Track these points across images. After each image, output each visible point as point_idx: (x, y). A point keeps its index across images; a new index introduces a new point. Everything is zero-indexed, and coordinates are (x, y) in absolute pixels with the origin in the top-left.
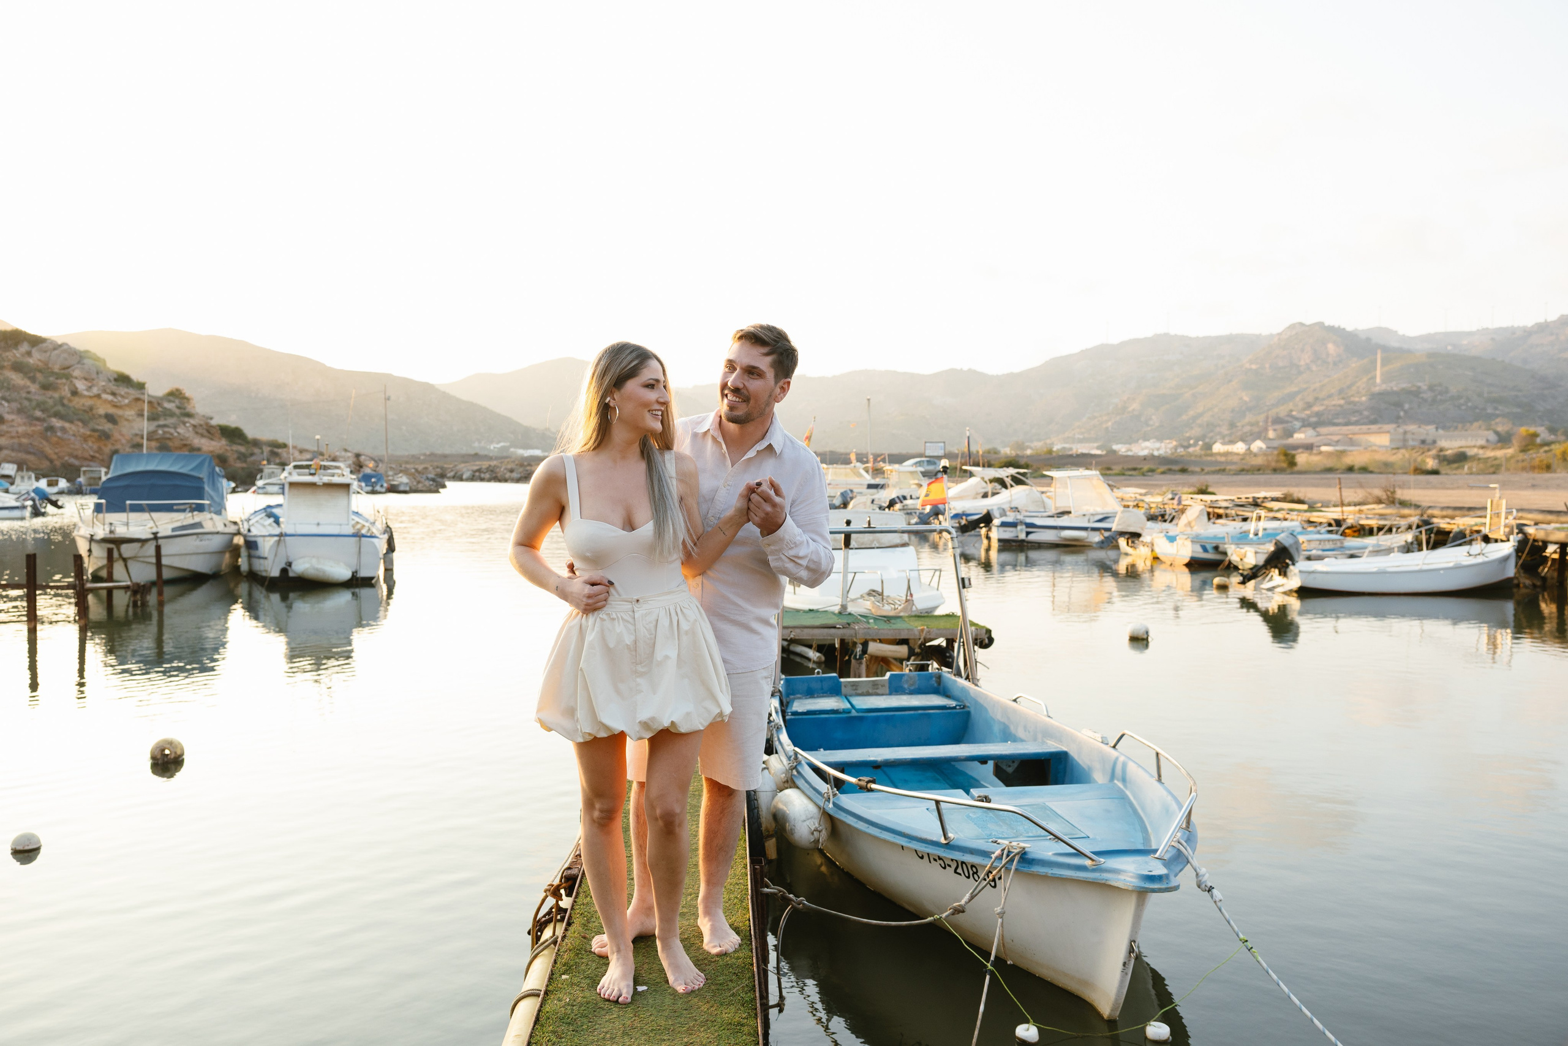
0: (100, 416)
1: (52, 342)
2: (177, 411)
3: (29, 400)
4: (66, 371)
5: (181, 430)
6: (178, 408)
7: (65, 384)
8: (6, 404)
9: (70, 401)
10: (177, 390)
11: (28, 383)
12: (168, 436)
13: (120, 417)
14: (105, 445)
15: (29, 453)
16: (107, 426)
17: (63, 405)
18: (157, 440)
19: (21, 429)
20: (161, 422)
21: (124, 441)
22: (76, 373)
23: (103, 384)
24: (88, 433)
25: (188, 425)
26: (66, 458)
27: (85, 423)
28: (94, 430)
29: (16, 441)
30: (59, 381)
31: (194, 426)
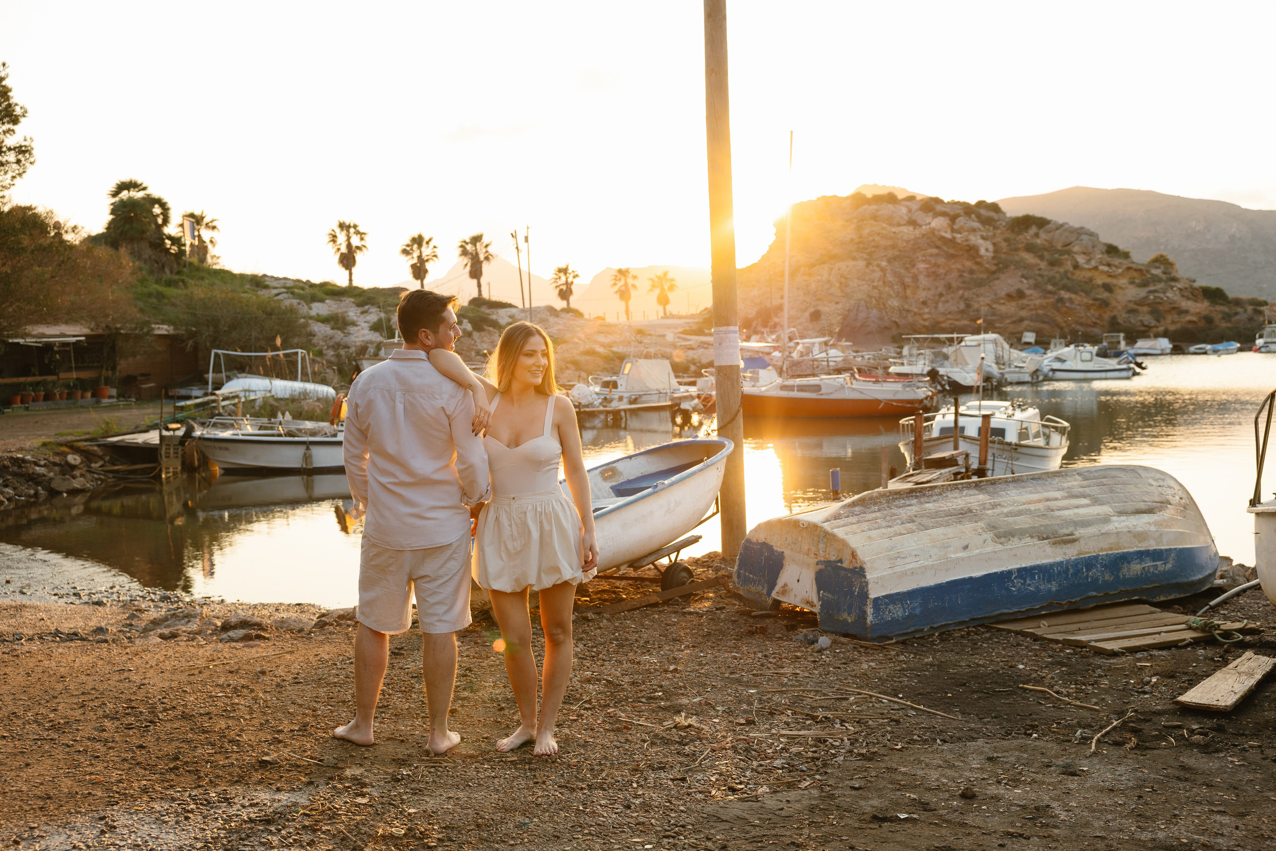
0: (1099, 286)
1: (1055, 223)
2: (1164, 277)
3: (1041, 275)
4: (1068, 248)
5: (1170, 294)
6: (1164, 273)
7: (1067, 260)
8: (1025, 281)
9: (1073, 274)
10: (1162, 256)
11: (1039, 262)
12: (1158, 300)
13: (1115, 285)
14: (1105, 312)
15: (1044, 322)
16: (1105, 295)
17: (1068, 278)
18: (1148, 305)
19: (1038, 302)
20: (1152, 288)
21: (1120, 308)
22: (1076, 249)
23: (1100, 256)
24: (1091, 302)
25: (1175, 289)
26: (1074, 326)
27: (1087, 293)
28: (1095, 299)
29: (1034, 312)
30: (1062, 257)
31: (1181, 290)
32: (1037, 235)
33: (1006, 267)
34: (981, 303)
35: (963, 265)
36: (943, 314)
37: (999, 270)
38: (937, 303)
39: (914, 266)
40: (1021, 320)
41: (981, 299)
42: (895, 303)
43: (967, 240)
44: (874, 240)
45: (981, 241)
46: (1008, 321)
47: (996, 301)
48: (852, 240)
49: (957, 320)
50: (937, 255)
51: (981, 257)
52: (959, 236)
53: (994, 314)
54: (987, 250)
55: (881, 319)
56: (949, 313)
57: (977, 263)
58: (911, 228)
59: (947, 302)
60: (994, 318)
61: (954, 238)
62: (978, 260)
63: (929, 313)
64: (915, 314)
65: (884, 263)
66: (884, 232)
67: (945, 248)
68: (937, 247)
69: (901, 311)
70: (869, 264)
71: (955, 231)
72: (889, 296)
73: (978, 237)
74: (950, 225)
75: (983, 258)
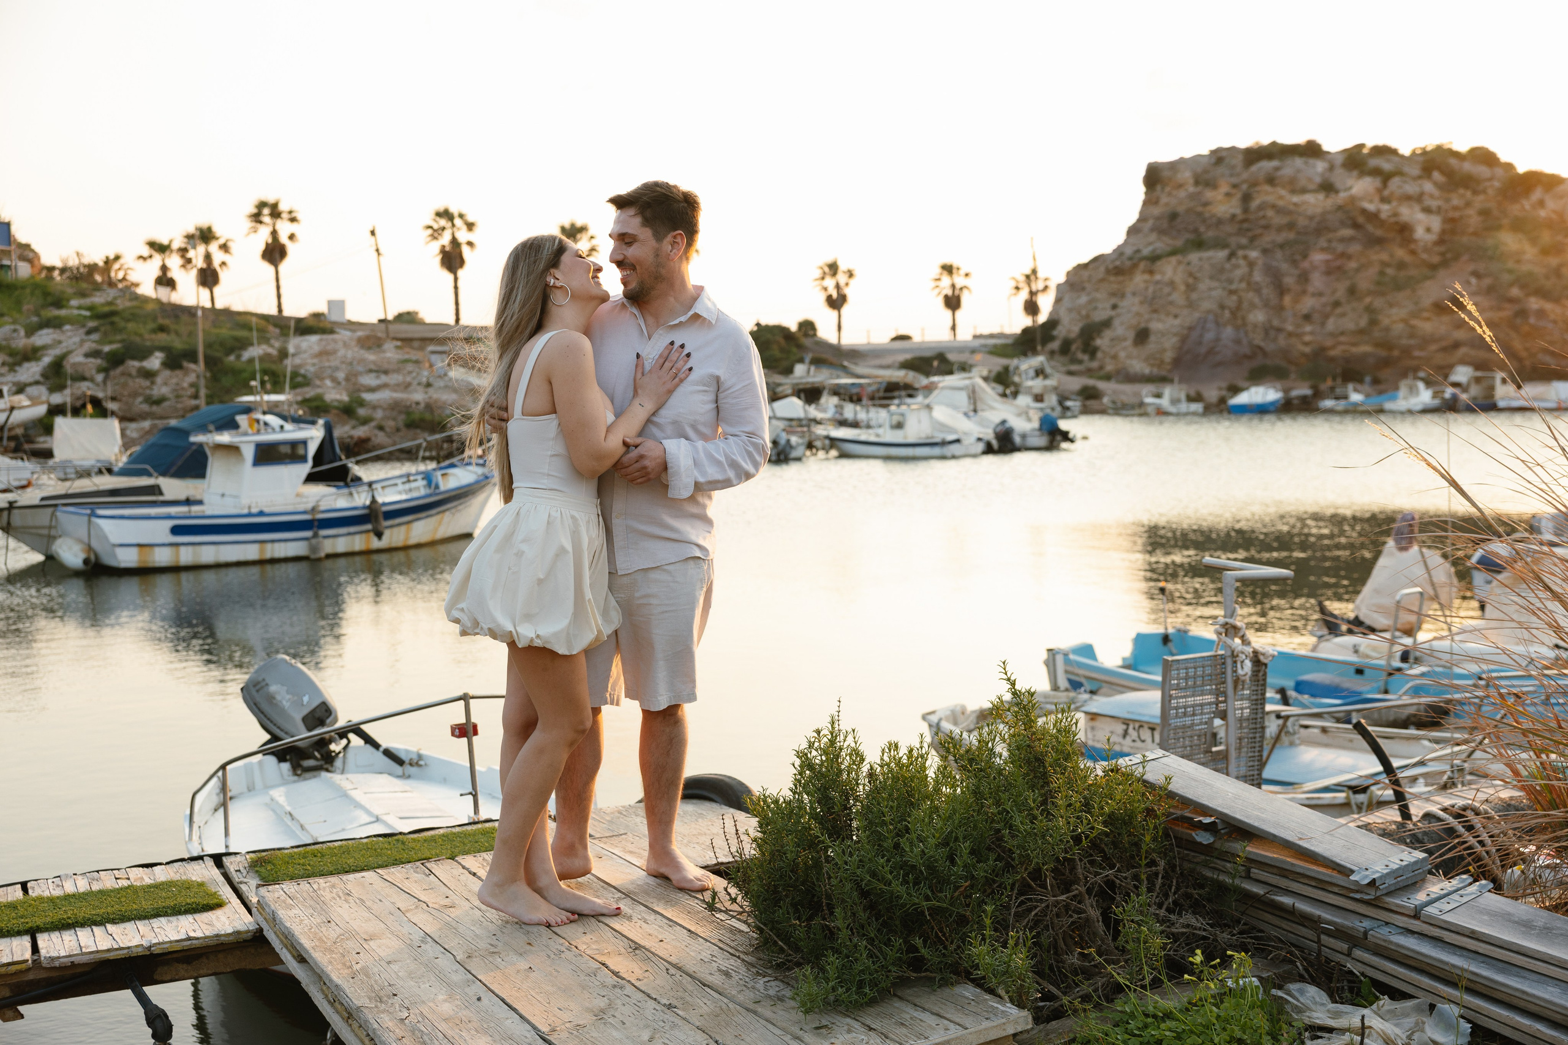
32: (1541, 203)
33: (1457, 257)
34: (1395, 318)
35: (1392, 256)
36: (1332, 335)
37: (1445, 263)
38: (1327, 316)
39: (1305, 256)
40: (1456, 345)
41: (1394, 311)
42: (1258, 316)
44: (1264, 217)
45: (1421, 216)
46: (1434, 347)
47: (1415, 315)
48: (1234, 216)
49: (1354, 345)
50: (1351, 239)
51: (1415, 241)
52: (1385, 207)
54: (1428, 230)
55: (1238, 342)
56: (1342, 333)
57: (1413, 252)
58: (1321, 196)
59: (1343, 315)
61: (1379, 211)
62: (1413, 246)
63: (1311, 333)
64: (1290, 335)
65: (1254, 254)
66: (1281, 203)
67: (1370, 228)
68: (1356, 226)
69: (1269, 330)
70: (1232, 255)
71: (1384, 200)
72: (1253, 306)
73: (1417, 208)
74: (1379, 191)
75: (1422, 244)
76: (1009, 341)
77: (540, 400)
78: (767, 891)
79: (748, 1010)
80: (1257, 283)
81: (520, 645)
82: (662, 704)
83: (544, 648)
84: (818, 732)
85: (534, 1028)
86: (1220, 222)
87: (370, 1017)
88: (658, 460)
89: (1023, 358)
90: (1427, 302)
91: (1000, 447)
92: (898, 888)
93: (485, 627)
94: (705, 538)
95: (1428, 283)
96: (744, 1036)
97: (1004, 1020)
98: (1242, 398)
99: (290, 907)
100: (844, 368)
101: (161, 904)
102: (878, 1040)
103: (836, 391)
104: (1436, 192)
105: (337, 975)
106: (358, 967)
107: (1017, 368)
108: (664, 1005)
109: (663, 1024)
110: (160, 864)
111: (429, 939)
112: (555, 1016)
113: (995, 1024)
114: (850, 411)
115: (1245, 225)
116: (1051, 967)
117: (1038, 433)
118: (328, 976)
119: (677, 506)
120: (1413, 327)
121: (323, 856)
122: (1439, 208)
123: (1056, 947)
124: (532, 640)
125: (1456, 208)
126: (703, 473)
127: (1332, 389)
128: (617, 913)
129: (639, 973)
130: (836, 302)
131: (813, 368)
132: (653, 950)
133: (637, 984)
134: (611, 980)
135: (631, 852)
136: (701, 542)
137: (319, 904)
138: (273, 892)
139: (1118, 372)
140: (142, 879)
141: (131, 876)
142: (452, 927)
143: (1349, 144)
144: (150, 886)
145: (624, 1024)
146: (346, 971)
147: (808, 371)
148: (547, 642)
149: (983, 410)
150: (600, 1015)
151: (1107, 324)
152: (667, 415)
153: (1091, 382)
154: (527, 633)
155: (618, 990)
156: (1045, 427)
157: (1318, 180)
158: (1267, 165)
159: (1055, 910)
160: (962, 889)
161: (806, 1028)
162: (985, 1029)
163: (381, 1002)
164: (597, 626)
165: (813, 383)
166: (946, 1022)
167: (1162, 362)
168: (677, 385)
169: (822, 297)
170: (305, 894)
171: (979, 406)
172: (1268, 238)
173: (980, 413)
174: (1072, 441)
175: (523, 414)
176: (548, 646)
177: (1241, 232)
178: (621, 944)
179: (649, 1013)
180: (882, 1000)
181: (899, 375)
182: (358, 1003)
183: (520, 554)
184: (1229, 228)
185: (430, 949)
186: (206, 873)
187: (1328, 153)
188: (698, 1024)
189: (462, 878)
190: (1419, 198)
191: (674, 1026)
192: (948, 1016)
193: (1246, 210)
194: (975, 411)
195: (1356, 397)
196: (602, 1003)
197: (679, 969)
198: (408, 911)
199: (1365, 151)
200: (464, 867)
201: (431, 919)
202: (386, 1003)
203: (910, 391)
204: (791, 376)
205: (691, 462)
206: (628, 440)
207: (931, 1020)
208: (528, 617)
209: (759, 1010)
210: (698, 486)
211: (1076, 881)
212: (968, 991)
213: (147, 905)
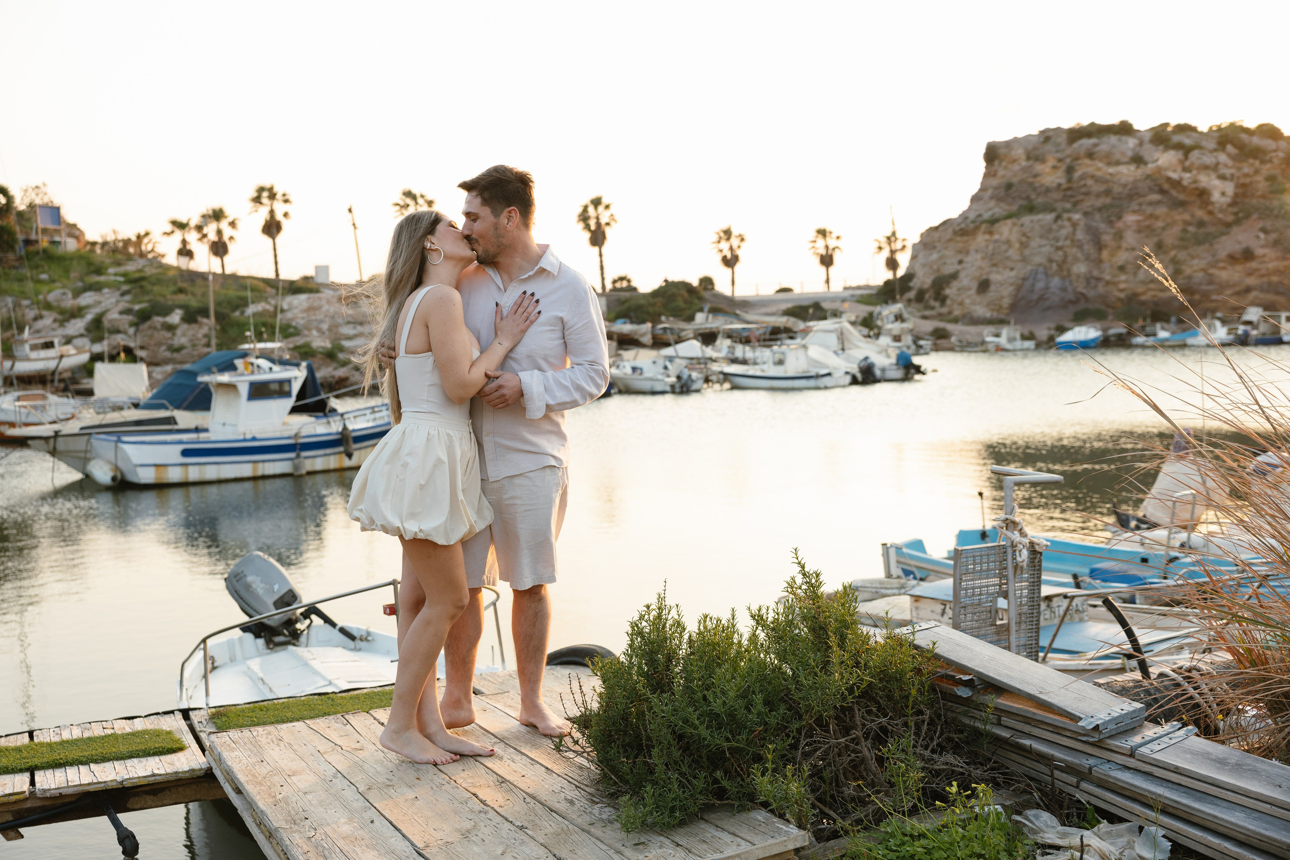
8: (1262, 236)
15: (1278, 293)
19: (1272, 265)
29: (1265, 279)
33: (1248, 216)
34: (1195, 268)
35: (1193, 216)
36: (1143, 282)
37: (1237, 222)
38: (1138, 268)
39: (1120, 218)
40: (1248, 290)
41: (1195, 262)
42: (1081, 268)
43: (1195, 182)
44: (1085, 185)
45: (1217, 182)
46: (1229, 292)
47: (1213, 265)
48: (1059, 185)
49: (1162, 291)
50: (1158, 203)
51: (1212, 203)
52: (1187, 175)
53: (1211, 283)
54: (1223, 194)
55: (1064, 290)
56: (1152, 282)
57: (1211, 213)
58: (1132, 167)
60: (1211, 288)
61: (1181, 179)
62: (1210, 208)
63: (1126, 281)
64: (1108, 283)
65: (1076, 216)
66: (1099, 174)
67: (1174, 193)
68: (1162, 191)
69: (1089, 280)
70: (1058, 217)
71: (1186, 170)
72: (1076, 260)
73: (1213, 176)
74: (1181, 162)
75: (1217, 205)
76: (874, 292)
77: (419, 341)
78: (603, 735)
79: (583, 830)
80: (1079, 241)
81: (407, 538)
82: (527, 584)
83: (427, 540)
84: (648, 607)
85: (412, 844)
86: (1048, 190)
87: (284, 836)
88: (515, 389)
89: (884, 306)
90: (1223, 254)
91: (863, 379)
92: (703, 731)
93: (379, 523)
94: (559, 451)
95: (1224, 238)
96: (577, 851)
97: (785, 838)
98: (1068, 337)
99: (232, 750)
100: (737, 316)
101: (135, 748)
102: (683, 854)
103: (729, 335)
104: (1230, 163)
105: (262, 804)
106: (280, 797)
107: (880, 314)
108: (517, 827)
109: (513, 841)
110: (140, 717)
111: (339, 775)
112: (430, 835)
113: (777, 841)
114: (740, 351)
115: (1069, 193)
116: (832, 796)
117: (895, 367)
118: (256, 803)
119: (533, 424)
120: (1211, 275)
121: (268, 710)
122: (1232, 175)
123: (837, 781)
124: (416, 533)
125: (1246, 175)
126: (553, 397)
127: (1143, 327)
128: (491, 754)
129: (501, 801)
130: (730, 262)
131: (711, 316)
132: (516, 783)
133: (499, 810)
134: (478, 806)
135: (510, 706)
136: (556, 454)
137: (256, 748)
138: (221, 737)
139: (964, 316)
140: (124, 728)
141: (115, 727)
142: (359, 766)
143: (1156, 124)
144: (128, 734)
145: (483, 841)
146: (271, 800)
147: (707, 319)
148: (428, 535)
149: (850, 349)
150: (466, 835)
151: (954, 276)
152: (521, 350)
153: (941, 325)
154: (412, 528)
155: (482, 815)
156: (901, 362)
157: (1130, 154)
158: (1086, 143)
159: (836, 750)
160: (757, 733)
161: (627, 844)
162: (769, 846)
163: (295, 824)
164: (469, 521)
165: (711, 328)
166: (739, 840)
167: (1001, 307)
168: (528, 327)
169: (719, 257)
170: (246, 740)
171: (847, 345)
172: (1088, 204)
173: (847, 352)
174: (923, 373)
175: (406, 353)
176: (429, 538)
177: (1065, 198)
178: (492, 778)
179: (504, 833)
180: (691, 822)
181: (782, 321)
182: (276, 825)
183: (405, 465)
184: (1056, 195)
185: (339, 783)
186: (174, 723)
187: (1139, 131)
188: (542, 841)
189: (373, 726)
190: (1215, 167)
191: (523, 842)
192: (741, 835)
193: (1069, 180)
194: (843, 349)
195: (1163, 334)
196: (468, 825)
197: (534, 798)
198: (325, 753)
199: (1169, 129)
200: (375, 719)
201: (342, 758)
202: (298, 825)
203: (790, 333)
204: (693, 323)
205: (542, 389)
206: (489, 373)
207: (726, 837)
208: (413, 515)
209: (592, 830)
210: (549, 407)
211: (855, 727)
212: (761, 815)
213: (123, 749)
